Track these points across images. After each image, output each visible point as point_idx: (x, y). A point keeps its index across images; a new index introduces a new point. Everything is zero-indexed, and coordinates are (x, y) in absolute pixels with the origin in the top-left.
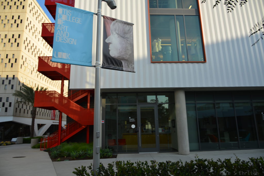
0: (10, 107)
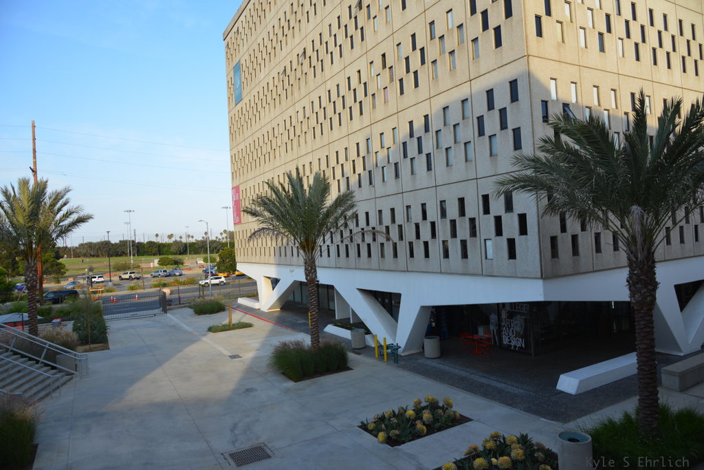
0: (523, 237)
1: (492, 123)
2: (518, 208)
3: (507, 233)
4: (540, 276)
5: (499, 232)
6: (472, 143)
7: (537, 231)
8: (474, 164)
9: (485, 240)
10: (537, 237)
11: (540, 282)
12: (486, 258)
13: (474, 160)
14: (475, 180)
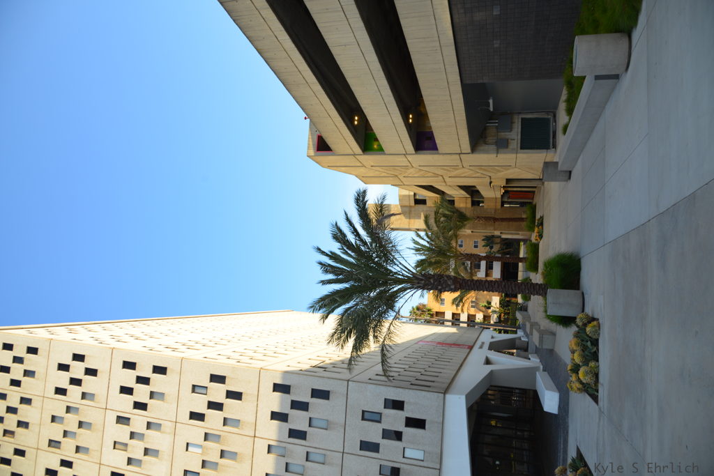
0: (405, 407)
1: (299, 420)
2: (379, 407)
3: (400, 426)
4: (443, 395)
5: (398, 436)
6: (310, 450)
7: (401, 390)
8: (328, 453)
9: (404, 457)
10: (407, 390)
11: (448, 396)
12: (423, 461)
13: (323, 452)
14: (345, 455)
